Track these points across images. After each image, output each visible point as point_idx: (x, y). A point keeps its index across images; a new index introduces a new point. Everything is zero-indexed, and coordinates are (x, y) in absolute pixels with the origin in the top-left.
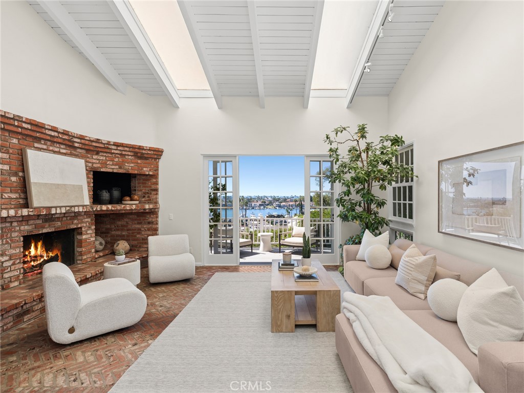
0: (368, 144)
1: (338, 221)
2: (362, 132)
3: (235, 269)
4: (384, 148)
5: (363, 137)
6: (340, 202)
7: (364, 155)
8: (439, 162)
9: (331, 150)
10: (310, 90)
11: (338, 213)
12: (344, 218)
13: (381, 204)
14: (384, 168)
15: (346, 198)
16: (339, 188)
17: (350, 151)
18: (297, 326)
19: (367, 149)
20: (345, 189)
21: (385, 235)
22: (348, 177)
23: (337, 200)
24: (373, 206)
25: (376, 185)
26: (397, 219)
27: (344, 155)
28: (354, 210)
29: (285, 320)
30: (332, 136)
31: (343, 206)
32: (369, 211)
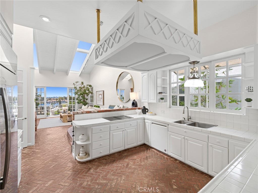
0: (84, 86)
1: (77, 104)
2: (82, 83)
3: (46, 118)
4: (87, 87)
5: (83, 84)
6: (77, 99)
7: (83, 88)
8: (96, 92)
9: (75, 87)
10: (70, 71)
11: (77, 102)
12: (78, 103)
13: (87, 99)
14: (87, 92)
15: (78, 98)
16: (77, 96)
17: (79, 88)
18: (68, 121)
19: (84, 87)
20: (78, 96)
21: (87, 106)
22: (79, 93)
23: (76, 99)
24: (85, 100)
25: (86, 95)
26: (91, 103)
27: (78, 88)
28: (81, 101)
29: (66, 120)
30: (75, 83)
31: (78, 100)
32: (84, 101)
